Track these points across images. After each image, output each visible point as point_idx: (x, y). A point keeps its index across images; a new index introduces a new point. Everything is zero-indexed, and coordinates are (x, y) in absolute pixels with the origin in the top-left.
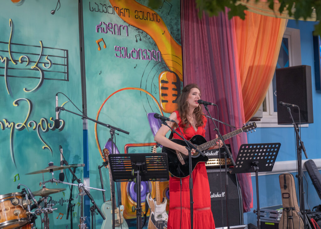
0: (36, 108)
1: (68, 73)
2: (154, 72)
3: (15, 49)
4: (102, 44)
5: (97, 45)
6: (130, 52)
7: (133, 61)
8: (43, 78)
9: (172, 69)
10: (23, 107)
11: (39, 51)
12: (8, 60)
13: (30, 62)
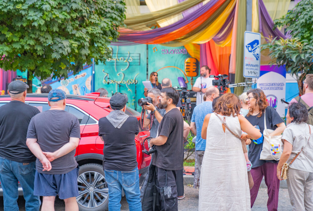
0: (126, 76)
1: (140, 62)
2: (182, 59)
3: (119, 55)
4: (155, 49)
5: (153, 50)
6: (170, 51)
7: (171, 55)
8: (129, 65)
9: (193, 57)
10: (121, 76)
11: (128, 55)
12: (116, 60)
13: (124, 59)
